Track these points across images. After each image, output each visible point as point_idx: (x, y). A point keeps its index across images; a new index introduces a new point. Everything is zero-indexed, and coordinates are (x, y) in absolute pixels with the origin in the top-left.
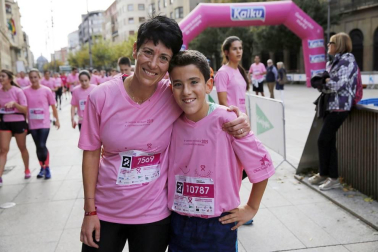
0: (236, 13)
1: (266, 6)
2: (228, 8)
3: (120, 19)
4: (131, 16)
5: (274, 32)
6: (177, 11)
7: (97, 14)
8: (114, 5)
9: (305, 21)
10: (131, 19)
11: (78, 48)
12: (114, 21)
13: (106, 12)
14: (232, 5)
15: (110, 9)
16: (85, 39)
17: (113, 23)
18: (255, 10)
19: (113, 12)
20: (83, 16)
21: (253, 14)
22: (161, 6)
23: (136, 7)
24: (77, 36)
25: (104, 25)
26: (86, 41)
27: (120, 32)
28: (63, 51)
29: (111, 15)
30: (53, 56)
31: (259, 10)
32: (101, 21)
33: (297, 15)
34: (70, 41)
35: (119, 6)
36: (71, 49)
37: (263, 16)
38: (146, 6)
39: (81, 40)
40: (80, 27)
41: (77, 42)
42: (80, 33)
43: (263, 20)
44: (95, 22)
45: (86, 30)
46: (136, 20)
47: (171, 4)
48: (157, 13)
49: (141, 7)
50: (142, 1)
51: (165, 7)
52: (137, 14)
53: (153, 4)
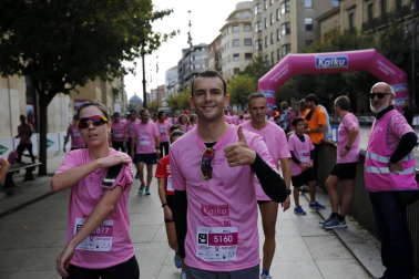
0: (321, 62)
1: (349, 55)
2: (313, 57)
3: (224, 55)
4: (236, 52)
6: (284, 48)
7: (200, 49)
8: (219, 39)
9: (387, 68)
10: (236, 55)
11: (177, 86)
12: (217, 57)
13: (210, 46)
14: (316, 55)
15: (214, 44)
16: (185, 77)
17: (217, 59)
18: (338, 59)
19: (218, 48)
20: (184, 50)
21: (336, 62)
22: (268, 43)
23: (242, 43)
24: (176, 73)
25: (207, 61)
26: (187, 80)
27: (224, 70)
28: (160, 89)
29: (214, 48)
31: (342, 59)
32: (204, 57)
33: (379, 62)
34: (168, 79)
35: (224, 42)
36: (169, 87)
37: (345, 64)
38: (253, 42)
39: (180, 77)
40: (180, 63)
41: (176, 80)
42: (180, 70)
43: (346, 67)
44: (196, 58)
45: (187, 67)
46: (242, 56)
47: (278, 40)
48: (264, 50)
49: (248, 42)
50: (248, 35)
51: (272, 43)
52: (243, 50)
53: (259, 40)
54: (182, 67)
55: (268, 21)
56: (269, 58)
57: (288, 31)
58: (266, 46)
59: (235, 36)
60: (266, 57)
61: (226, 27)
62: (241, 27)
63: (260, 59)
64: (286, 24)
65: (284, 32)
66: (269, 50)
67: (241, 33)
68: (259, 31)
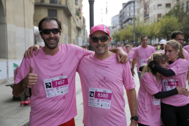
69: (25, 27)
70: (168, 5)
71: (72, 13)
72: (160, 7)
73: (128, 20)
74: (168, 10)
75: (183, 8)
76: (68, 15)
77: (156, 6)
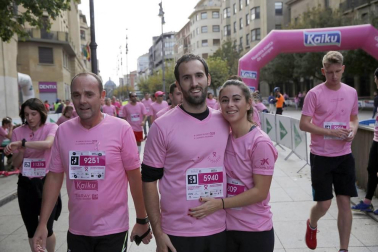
0: (310, 39)
1: (341, 31)
2: (302, 34)
3: (193, 41)
4: (205, 38)
5: (354, 56)
6: (254, 33)
7: (169, 36)
8: (188, 26)
10: (205, 41)
11: (148, 72)
12: (186, 43)
13: (179, 34)
15: (182, 31)
16: (156, 63)
17: (186, 46)
18: (330, 35)
19: (186, 35)
20: (154, 38)
21: (327, 39)
22: (237, 28)
23: (210, 29)
24: (147, 60)
25: (176, 47)
26: (157, 65)
28: (132, 75)
29: (184, 36)
30: (121, 80)
31: (334, 35)
32: (173, 44)
33: (376, 39)
34: (140, 65)
35: (192, 28)
36: (140, 73)
38: (221, 28)
39: (151, 63)
40: (151, 50)
41: (147, 66)
42: (151, 57)
44: (167, 45)
45: (157, 54)
46: (210, 42)
47: (247, 25)
48: (233, 35)
49: (216, 28)
50: (216, 22)
51: (241, 28)
52: (211, 37)
53: (228, 26)
54: (152, 54)
55: (237, 7)
56: (238, 43)
57: (258, 16)
58: (235, 31)
59: (204, 23)
60: (235, 41)
61: (195, 14)
62: (209, 14)
63: (229, 43)
64: (256, 8)
65: (253, 17)
66: (239, 35)
67: (209, 20)
68: (228, 17)
69: (4, 75)
70: (216, 42)
71: (76, 52)
72: (205, 44)
73: (161, 62)
74: (215, 49)
75: (235, 47)
76: (70, 55)
77: (200, 42)
